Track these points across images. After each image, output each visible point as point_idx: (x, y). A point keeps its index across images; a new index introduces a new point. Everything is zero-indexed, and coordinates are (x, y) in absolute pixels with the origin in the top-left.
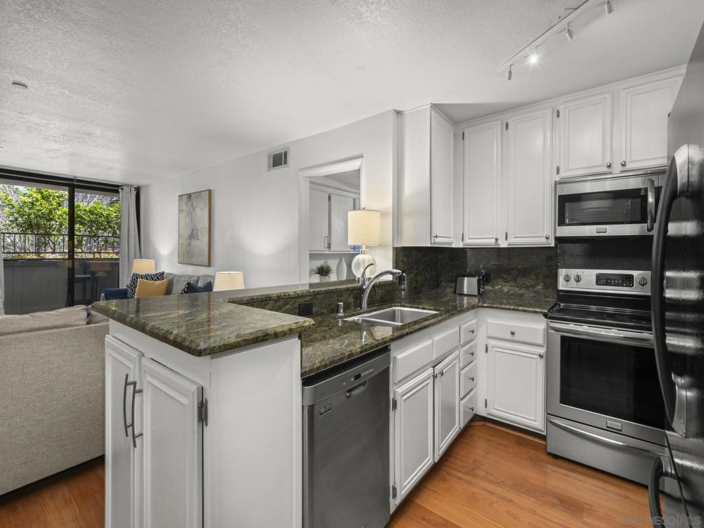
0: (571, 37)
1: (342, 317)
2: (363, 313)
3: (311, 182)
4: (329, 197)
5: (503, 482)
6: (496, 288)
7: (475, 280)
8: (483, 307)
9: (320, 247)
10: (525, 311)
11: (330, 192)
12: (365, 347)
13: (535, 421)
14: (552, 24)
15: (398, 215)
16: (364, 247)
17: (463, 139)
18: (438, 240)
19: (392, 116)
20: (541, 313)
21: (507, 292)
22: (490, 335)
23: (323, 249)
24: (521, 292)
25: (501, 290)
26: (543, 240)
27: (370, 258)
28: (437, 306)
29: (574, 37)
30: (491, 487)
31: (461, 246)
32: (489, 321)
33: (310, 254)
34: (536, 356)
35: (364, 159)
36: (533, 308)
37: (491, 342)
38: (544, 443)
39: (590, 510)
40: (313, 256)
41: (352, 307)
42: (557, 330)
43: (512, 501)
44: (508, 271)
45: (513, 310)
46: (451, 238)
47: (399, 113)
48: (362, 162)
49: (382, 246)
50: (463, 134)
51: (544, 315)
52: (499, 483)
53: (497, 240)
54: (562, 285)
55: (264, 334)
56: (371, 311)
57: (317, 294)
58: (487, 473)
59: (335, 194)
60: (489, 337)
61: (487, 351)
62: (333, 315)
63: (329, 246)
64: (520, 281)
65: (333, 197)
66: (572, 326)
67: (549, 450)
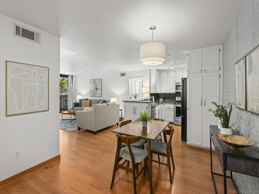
7: (162, 99)
10: (171, 103)
15: (150, 87)
16: (145, 93)
18: (157, 92)
25: (167, 101)
26: (173, 92)
31: (160, 93)
32: (166, 105)
34: (172, 110)
37: (166, 109)
42: (175, 106)
44: (168, 97)
45: (169, 103)
47: (150, 70)
48: (143, 78)
51: (173, 104)
53: (166, 92)
54: (177, 100)
60: (165, 108)
61: (165, 111)
64: (170, 99)
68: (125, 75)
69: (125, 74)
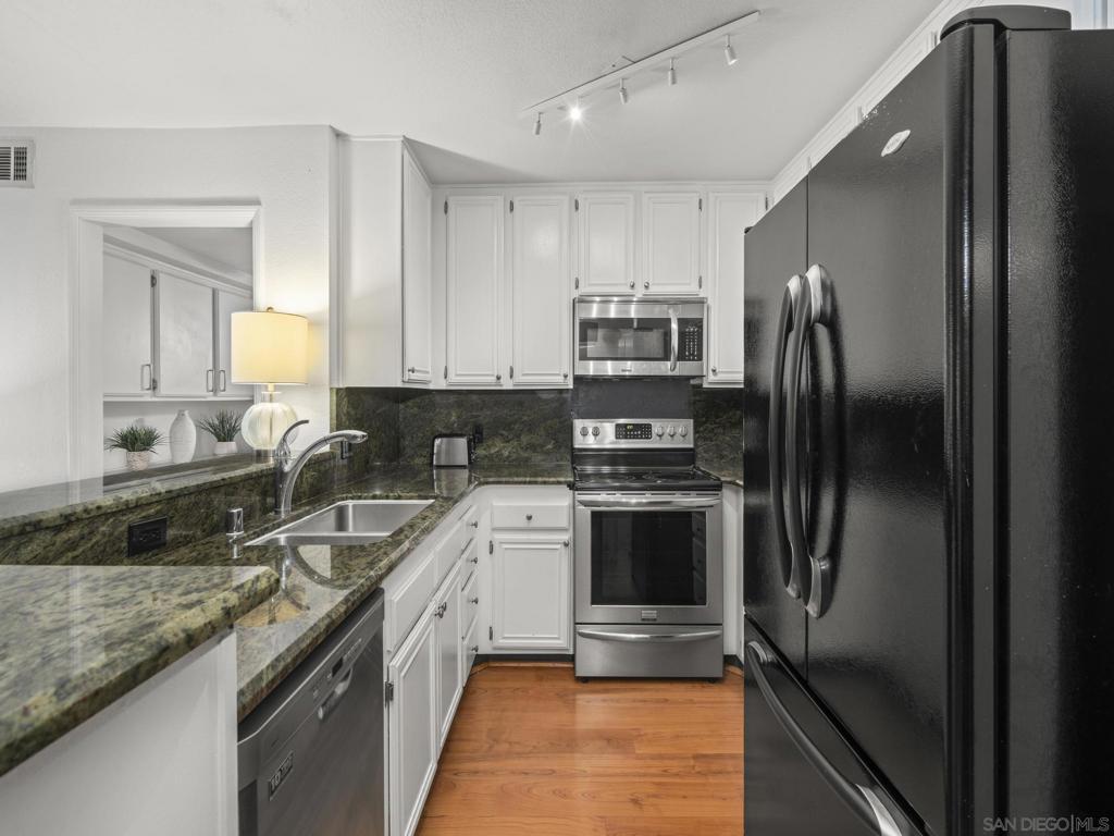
0: (626, 101)
1: (239, 541)
2: (285, 522)
3: (107, 239)
4: (153, 278)
5: (534, 747)
6: (492, 451)
7: (462, 442)
8: (487, 483)
9: (133, 387)
10: (545, 483)
11: (156, 267)
12: (352, 599)
13: (558, 639)
14: (604, 72)
15: (338, 327)
16: (271, 387)
17: (446, 212)
18: (414, 376)
19: (328, 137)
20: (565, 482)
21: (508, 457)
22: (498, 524)
23: (139, 391)
24: (526, 455)
25: (499, 455)
26: (560, 379)
27: (286, 409)
28: (421, 490)
29: (630, 101)
30: (521, 764)
31: (442, 386)
32: (494, 503)
33: (105, 403)
34: (558, 546)
35: (262, 209)
36: (554, 477)
37: (498, 536)
38: (571, 666)
39: (640, 735)
40: (111, 408)
41: (258, 514)
42: (586, 504)
43: (554, 771)
44: (508, 425)
45: (530, 483)
46: (427, 372)
47: (339, 136)
48: (257, 215)
49: (310, 385)
50: (446, 203)
51: (569, 486)
52: (530, 752)
53: (498, 378)
54: (579, 442)
55: (155, 651)
56: (299, 517)
57: (179, 496)
58: (510, 743)
59: (166, 273)
60: (495, 529)
61: (491, 552)
62: (217, 538)
63: (154, 386)
64: (525, 439)
65: (162, 280)
66: (602, 497)
67: (580, 673)
68: (21, 174)
69: (21, 155)
